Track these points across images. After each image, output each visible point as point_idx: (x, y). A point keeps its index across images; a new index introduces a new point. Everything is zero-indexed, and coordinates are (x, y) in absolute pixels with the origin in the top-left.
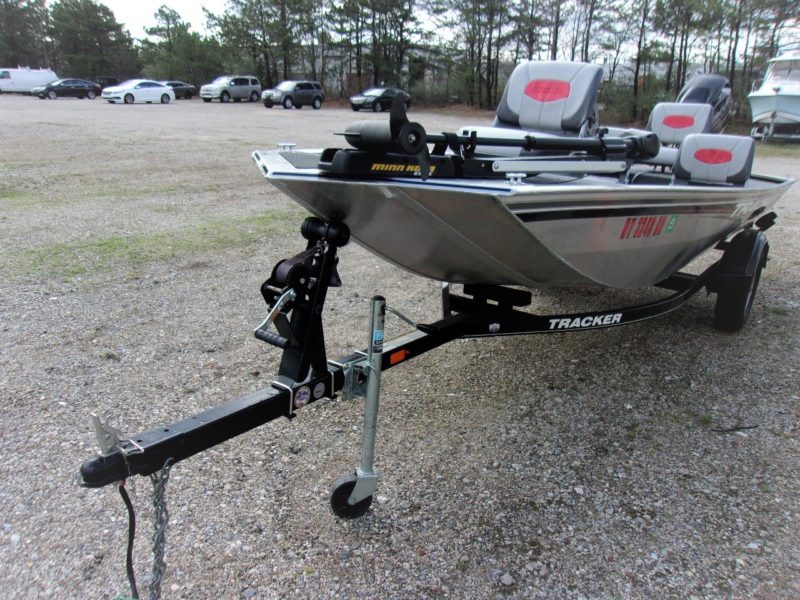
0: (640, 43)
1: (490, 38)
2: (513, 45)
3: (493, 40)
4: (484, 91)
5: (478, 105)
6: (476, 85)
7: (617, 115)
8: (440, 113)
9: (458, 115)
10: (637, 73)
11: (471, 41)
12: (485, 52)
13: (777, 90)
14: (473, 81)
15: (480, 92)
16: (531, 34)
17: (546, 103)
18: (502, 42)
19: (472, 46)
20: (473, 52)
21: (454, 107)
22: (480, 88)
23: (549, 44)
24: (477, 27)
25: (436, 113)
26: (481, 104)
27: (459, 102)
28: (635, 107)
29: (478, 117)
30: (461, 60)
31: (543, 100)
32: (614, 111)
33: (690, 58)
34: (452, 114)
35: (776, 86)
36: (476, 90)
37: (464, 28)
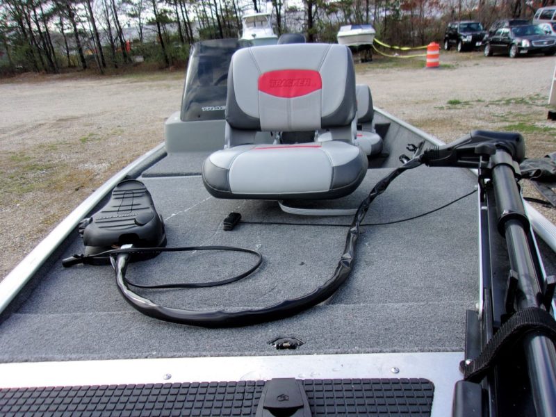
0: (155, 11)
1: (35, 15)
2: (56, 19)
3: (38, 17)
4: (45, 58)
5: (44, 71)
6: (36, 55)
7: (156, 64)
8: (12, 82)
9: (29, 82)
10: (159, 32)
11: (18, 18)
12: (34, 27)
13: (254, 36)
14: (32, 52)
15: (42, 60)
16: (70, 11)
17: (292, 99)
18: (46, 18)
19: (20, 23)
20: (23, 28)
21: (23, 75)
22: (41, 57)
23: (86, 16)
24: (20, 7)
25: (8, 83)
26: (46, 70)
27: (25, 70)
28: (166, 56)
29: (48, 80)
30: (14, 35)
31: (289, 96)
32: (153, 62)
33: (191, 19)
34: (24, 82)
35: (253, 32)
36: (38, 59)
37: (7, 9)
